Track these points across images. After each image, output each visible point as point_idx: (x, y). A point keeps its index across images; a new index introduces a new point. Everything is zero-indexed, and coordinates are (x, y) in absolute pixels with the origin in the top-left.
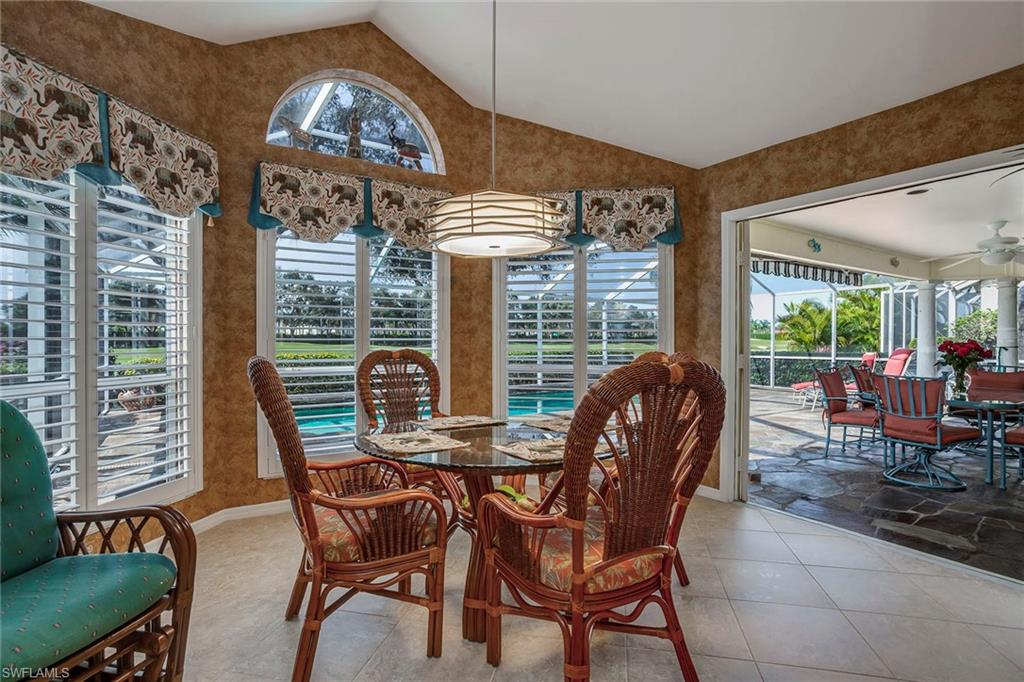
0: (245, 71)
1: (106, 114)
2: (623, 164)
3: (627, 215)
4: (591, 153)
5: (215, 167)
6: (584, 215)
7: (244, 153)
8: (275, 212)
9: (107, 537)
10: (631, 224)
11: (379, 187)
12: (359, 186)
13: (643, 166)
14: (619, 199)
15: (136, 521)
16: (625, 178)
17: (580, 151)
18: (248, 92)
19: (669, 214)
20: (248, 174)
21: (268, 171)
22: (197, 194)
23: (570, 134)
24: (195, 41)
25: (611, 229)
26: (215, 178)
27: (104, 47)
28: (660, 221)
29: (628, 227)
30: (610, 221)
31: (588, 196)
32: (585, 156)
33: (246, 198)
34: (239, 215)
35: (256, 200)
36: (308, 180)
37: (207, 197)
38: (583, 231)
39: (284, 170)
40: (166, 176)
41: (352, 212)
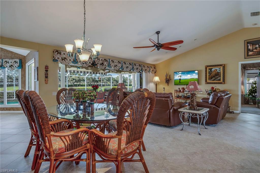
2: (12, 54)
3: (11, 64)
4: (7, 52)
6: (3, 63)
10: (12, 65)
13: (16, 55)
14: (10, 61)
16: (13, 57)
17: (5, 52)
19: (18, 64)
23: (3, 48)
25: (8, 66)
28: (17, 65)
29: (11, 66)
30: (8, 65)
31: (4, 60)
32: (6, 53)
38: (3, 67)
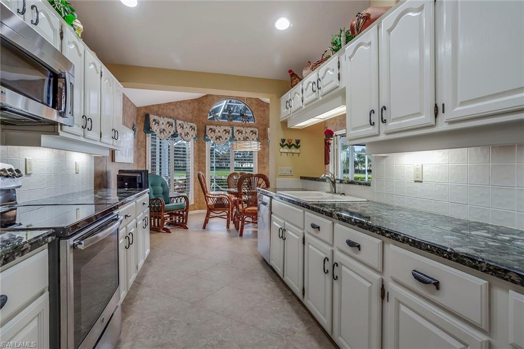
0: (203, 103)
1: (176, 123)
5: (196, 129)
7: (203, 123)
8: (210, 138)
9: (181, 200)
11: (235, 129)
12: (230, 129)
15: (181, 198)
18: (203, 108)
20: (204, 128)
21: (208, 127)
22: (192, 136)
24: (192, 100)
26: (196, 131)
27: (175, 109)
33: (204, 134)
34: (202, 138)
35: (205, 135)
36: (217, 129)
37: (194, 136)
39: (212, 127)
40: (186, 133)
41: (228, 136)
